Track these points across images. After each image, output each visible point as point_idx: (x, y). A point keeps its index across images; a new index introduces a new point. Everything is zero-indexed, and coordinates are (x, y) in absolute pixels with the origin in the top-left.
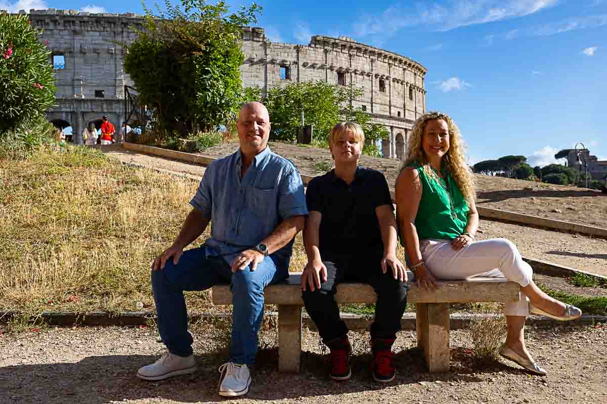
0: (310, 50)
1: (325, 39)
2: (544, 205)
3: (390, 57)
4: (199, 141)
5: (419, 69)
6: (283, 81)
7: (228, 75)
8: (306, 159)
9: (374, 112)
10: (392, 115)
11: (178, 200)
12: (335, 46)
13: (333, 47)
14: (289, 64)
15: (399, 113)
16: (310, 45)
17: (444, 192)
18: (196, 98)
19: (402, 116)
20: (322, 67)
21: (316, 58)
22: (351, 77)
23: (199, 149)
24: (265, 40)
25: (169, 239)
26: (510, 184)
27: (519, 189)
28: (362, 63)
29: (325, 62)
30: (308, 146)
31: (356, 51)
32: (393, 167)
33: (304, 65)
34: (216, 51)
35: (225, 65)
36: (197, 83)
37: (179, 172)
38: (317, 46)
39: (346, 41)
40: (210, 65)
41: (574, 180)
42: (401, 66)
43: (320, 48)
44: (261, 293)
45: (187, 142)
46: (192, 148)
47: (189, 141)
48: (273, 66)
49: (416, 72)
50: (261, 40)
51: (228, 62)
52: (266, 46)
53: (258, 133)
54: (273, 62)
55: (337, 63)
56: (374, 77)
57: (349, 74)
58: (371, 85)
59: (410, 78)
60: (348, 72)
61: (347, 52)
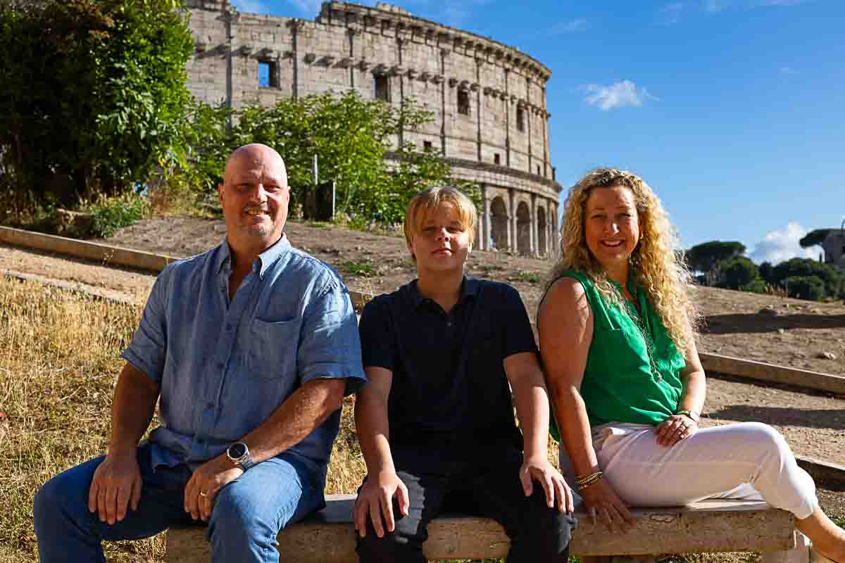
0: (320, 30)
1: (349, 7)
2: (802, 343)
3: (479, 47)
4: (103, 213)
5: (537, 71)
6: (263, 90)
7: (161, 79)
8: (325, 252)
9: (448, 155)
10: (483, 161)
11: (67, 340)
12: (368, 21)
13: (365, 25)
14: (276, 56)
15: (497, 156)
16: (318, 20)
17: (635, 329)
18: (94, 126)
19: (503, 163)
20: (343, 64)
21: (331, 44)
22: (402, 83)
23: (101, 231)
24: (227, 8)
25: (49, 423)
26: (733, 302)
27: (750, 312)
28: (422, 56)
29: (348, 54)
30: (327, 225)
31: (410, 32)
32: (500, 269)
33: (308, 59)
34: (136, 31)
35: (156, 58)
36: (97, 96)
37: (60, 279)
38: (333, 22)
39: (391, 13)
40: (124, 58)
41: (837, 290)
42: (500, 63)
43: (340, 26)
44: (273, 544)
45: (76, 218)
46: (86, 228)
47: (80, 214)
48: (243, 60)
49: (530, 76)
50: (219, 7)
51: (162, 54)
52: (231, 19)
53: (266, 208)
54: (243, 52)
55: (374, 55)
56: (446, 85)
57: (397, 79)
58: (440, 102)
59: (518, 87)
60: (395, 75)
61: (393, 34)
